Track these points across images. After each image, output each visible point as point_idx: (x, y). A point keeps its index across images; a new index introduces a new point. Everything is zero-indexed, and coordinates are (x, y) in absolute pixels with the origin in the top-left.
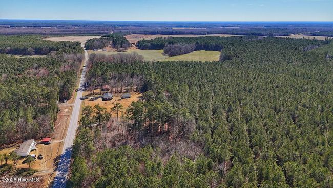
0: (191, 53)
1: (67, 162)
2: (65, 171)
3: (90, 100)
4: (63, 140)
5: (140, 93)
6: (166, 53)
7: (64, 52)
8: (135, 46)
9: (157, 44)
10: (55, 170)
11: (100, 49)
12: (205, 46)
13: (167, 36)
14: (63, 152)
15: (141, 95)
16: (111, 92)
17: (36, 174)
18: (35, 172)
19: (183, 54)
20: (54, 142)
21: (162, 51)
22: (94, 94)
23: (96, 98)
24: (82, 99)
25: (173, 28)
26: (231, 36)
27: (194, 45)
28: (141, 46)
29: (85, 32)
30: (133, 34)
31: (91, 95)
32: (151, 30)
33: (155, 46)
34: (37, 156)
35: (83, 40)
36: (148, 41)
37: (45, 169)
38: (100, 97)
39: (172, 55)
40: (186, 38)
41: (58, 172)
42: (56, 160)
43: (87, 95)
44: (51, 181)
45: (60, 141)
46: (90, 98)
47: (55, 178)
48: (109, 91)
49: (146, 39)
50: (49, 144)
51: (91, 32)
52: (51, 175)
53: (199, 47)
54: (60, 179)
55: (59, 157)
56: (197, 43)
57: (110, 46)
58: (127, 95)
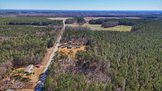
0: (115, 27)
1: (45, 77)
2: (43, 81)
3: (62, 48)
4: (45, 66)
5: (85, 46)
6: (103, 26)
7: (54, 25)
8: (88, 23)
9: (99, 22)
10: (39, 81)
11: (71, 24)
12: (124, 23)
13: (104, 18)
14: (44, 72)
16: (72, 45)
17: (30, 81)
18: (30, 80)
19: (111, 27)
20: (41, 67)
21: (101, 25)
22: (64, 45)
23: (65, 47)
24: (58, 47)
25: (109, 14)
26: (139, 18)
27: (118, 22)
28: (91, 22)
29: (66, 16)
30: (88, 17)
32: (97, 15)
33: (97, 23)
34: (33, 72)
35: (64, 19)
36: (95, 20)
37: (34, 79)
39: (105, 27)
40: (115, 19)
41: (40, 82)
42: (40, 75)
43: (61, 45)
44: (36, 85)
47: (38, 84)
48: (71, 44)
49: (94, 19)
51: (69, 16)
52: (37, 82)
53: (120, 24)
54: (40, 85)
55: (42, 74)
56: (119, 22)
57: (76, 22)
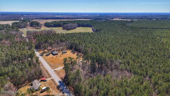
0: (76, 29)
1: (66, 89)
2: (69, 93)
3: (46, 56)
5: (70, 50)
10: (63, 93)
11: (25, 28)
12: (82, 25)
14: (58, 84)
15: (71, 51)
19: (73, 29)
20: (48, 80)
21: (61, 28)
24: (41, 56)
31: (44, 53)
33: (56, 25)
37: (56, 94)
38: (50, 54)
39: (68, 30)
40: (69, 21)
41: (66, 94)
42: (58, 88)
43: (42, 53)
45: (51, 79)
46: (45, 54)
49: (48, 22)
50: (46, 81)
58: (64, 51)
